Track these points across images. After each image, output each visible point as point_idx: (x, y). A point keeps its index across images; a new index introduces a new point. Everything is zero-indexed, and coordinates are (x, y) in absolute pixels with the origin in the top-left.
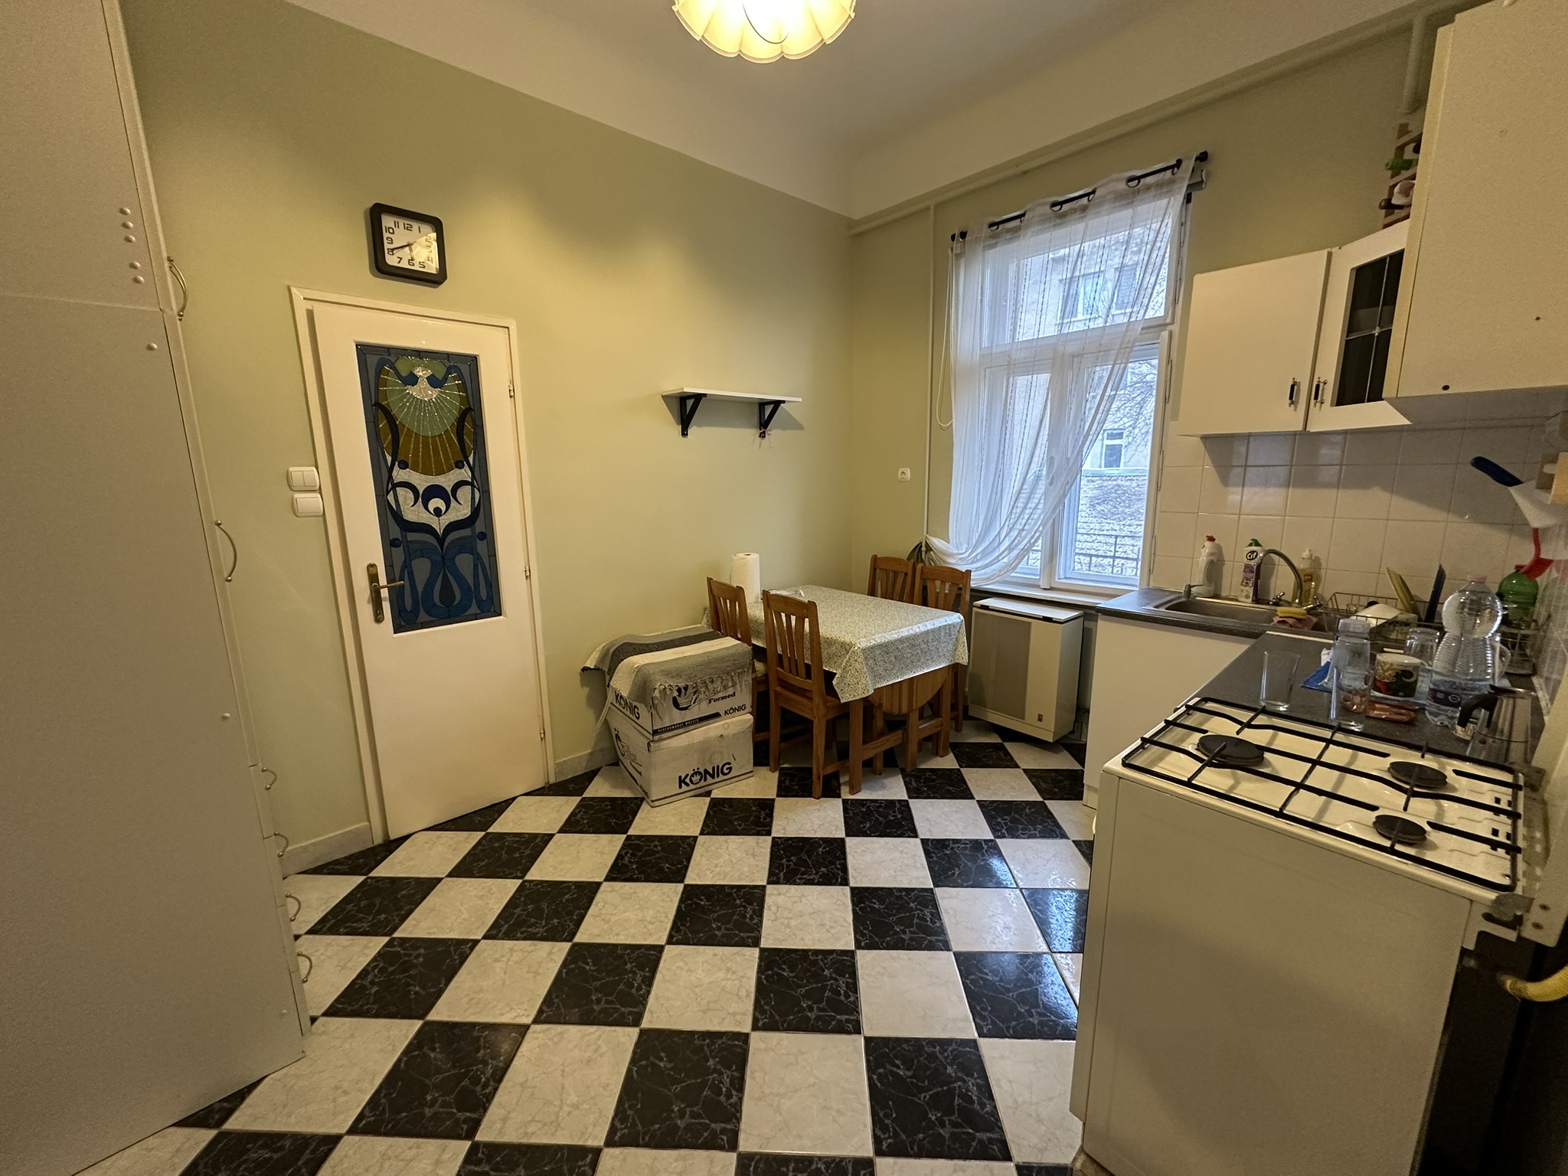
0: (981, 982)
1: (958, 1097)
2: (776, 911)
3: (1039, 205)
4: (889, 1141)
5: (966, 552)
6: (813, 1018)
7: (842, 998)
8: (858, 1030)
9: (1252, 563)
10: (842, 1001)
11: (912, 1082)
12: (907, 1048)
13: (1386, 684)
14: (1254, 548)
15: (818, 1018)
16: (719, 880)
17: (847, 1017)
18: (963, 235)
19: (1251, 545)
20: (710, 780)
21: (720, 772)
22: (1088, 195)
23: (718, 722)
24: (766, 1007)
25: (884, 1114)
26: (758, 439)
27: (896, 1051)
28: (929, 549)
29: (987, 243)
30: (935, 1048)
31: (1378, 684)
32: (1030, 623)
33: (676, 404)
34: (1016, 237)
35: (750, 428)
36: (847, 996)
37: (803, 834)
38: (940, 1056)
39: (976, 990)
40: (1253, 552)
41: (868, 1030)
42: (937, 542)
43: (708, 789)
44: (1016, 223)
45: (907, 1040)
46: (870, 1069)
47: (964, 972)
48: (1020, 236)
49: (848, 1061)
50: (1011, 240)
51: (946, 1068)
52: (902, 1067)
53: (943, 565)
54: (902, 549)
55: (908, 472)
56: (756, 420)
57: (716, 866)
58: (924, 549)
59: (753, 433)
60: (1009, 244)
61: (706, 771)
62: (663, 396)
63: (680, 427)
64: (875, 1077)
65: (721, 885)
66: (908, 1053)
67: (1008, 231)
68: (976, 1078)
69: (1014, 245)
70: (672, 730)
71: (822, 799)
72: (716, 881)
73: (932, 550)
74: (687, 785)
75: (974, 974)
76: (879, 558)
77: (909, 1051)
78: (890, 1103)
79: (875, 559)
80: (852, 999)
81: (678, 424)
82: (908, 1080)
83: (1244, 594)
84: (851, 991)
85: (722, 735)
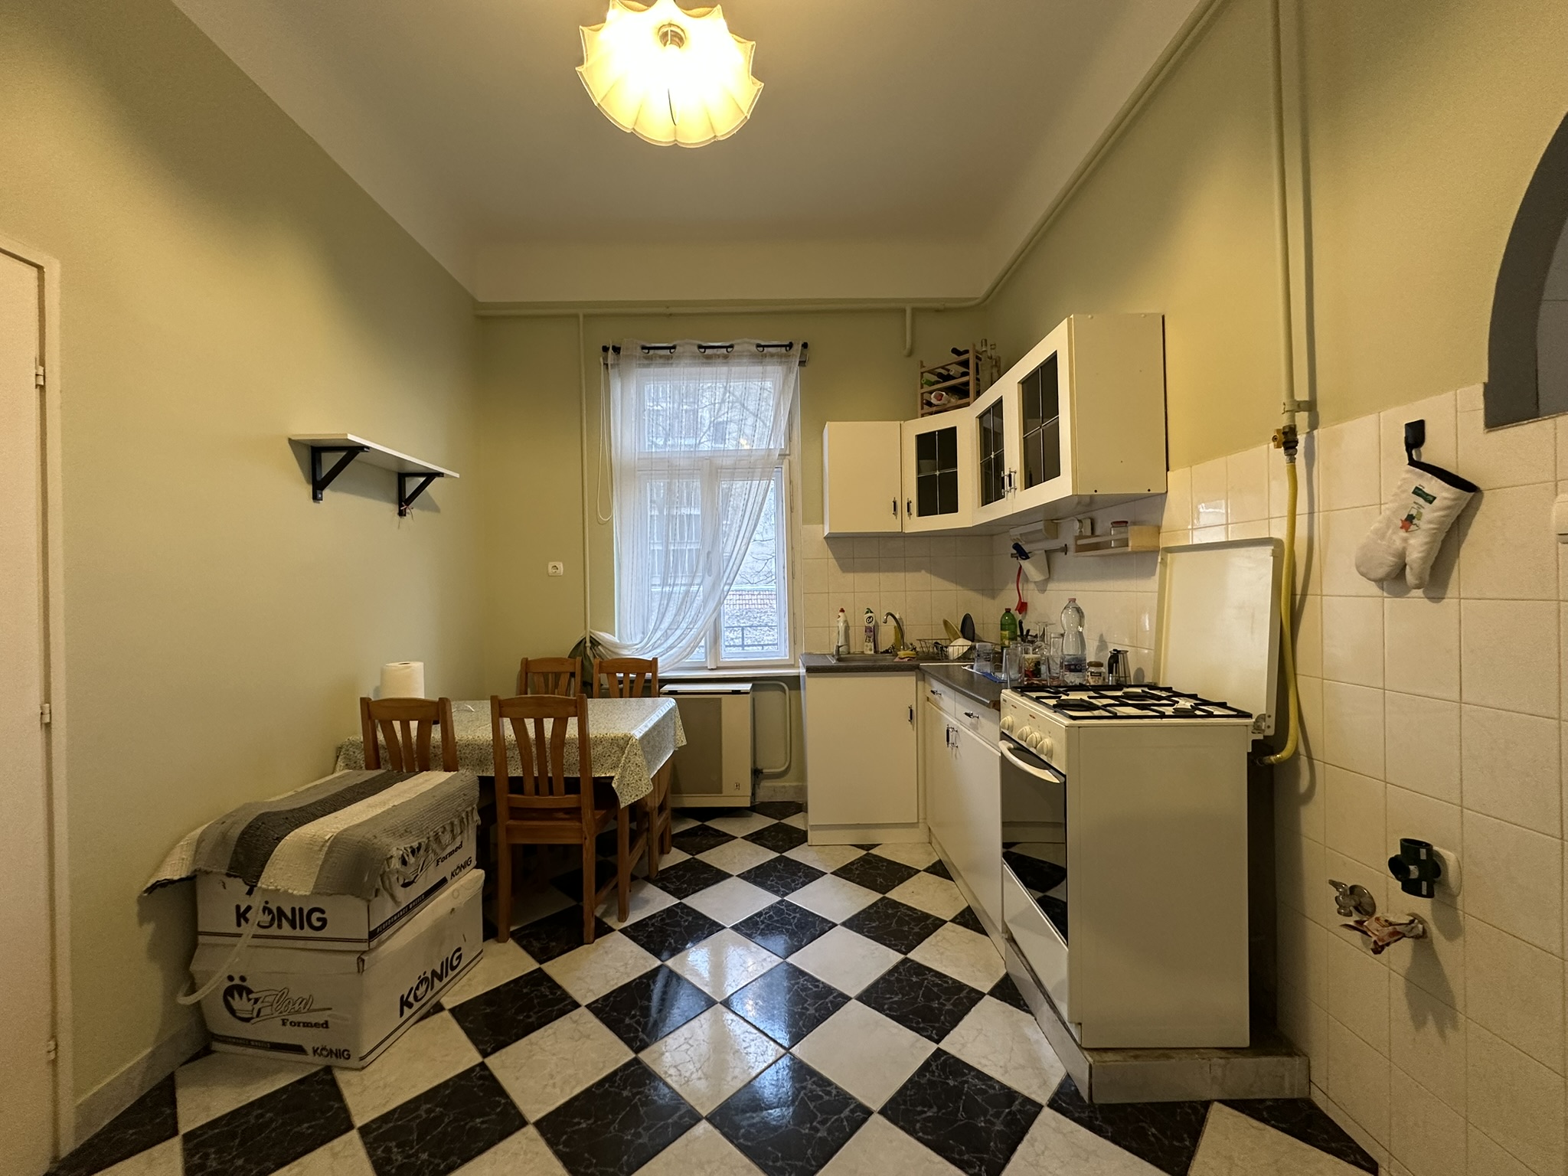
0: (895, 1006)
1: (976, 1095)
2: (678, 1073)
3: (688, 344)
4: (983, 1169)
5: (640, 642)
6: (825, 1135)
7: (826, 1098)
8: (869, 1113)
9: (871, 625)
10: (829, 1100)
11: (943, 1114)
12: (912, 1093)
13: (1032, 671)
14: (869, 614)
15: (830, 1131)
16: (574, 1088)
17: (848, 1109)
18: (617, 350)
19: (867, 612)
20: (438, 984)
21: (449, 968)
22: (727, 347)
23: (445, 891)
24: (778, 1164)
25: (958, 1154)
26: (397, 517)
27: (908, 1102)
28: (595, 643)
29: (641, 362)
30: (926, 1076)
31: (1027, 673)
32: (720, 699)
33: (307, 455)
34: (668, 364)
35: (388, 502)
36: (829, 1093)
37: (616, 984)
38: (934, 1079)
39: (898, 1014)
40: (870, 617)
41: (876, 1106)
42: (604, 636)
43: (434, 1001)
44: (667, 352)
45: (905, 1087)
46: (911, 1132)
47: (877, 1007)
48: (672, 364)
49: (891, 1141)
50: (664, 365)
51: (948, 1084)
52: (926, 1109)
53: (619, 657)
54: (562, 647)
55: (560, 566)
56: (394, 494)
57: (552, 1077)
58: (588, 644)
59: (391, 509)
60: (662, 367)
61: (434, 973)
62: (290, 440)
63: (310, 488)
64: (920, 1134)
65: (582, 1093)
66: (917, 1096)
67: (661, 357)
68: (969, 1074)
69: (667, 370)
70: (393, 923)
71: (597, 941)
72: (571, 1092)
73: (600, 644)
74: (410, 1006)
75: (885, 1004)
76: (531, 661)
77: (915, 1094)
78: (951, 1142)
79: (526, 664)
80: (834, 1092)
81: (308, 482)
82: (940, 1114)
83: (869, 648)
84: (825, 1086)
85: (453, 909)
